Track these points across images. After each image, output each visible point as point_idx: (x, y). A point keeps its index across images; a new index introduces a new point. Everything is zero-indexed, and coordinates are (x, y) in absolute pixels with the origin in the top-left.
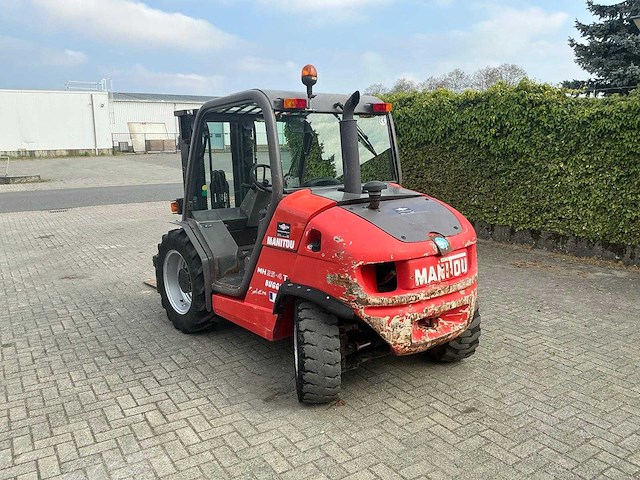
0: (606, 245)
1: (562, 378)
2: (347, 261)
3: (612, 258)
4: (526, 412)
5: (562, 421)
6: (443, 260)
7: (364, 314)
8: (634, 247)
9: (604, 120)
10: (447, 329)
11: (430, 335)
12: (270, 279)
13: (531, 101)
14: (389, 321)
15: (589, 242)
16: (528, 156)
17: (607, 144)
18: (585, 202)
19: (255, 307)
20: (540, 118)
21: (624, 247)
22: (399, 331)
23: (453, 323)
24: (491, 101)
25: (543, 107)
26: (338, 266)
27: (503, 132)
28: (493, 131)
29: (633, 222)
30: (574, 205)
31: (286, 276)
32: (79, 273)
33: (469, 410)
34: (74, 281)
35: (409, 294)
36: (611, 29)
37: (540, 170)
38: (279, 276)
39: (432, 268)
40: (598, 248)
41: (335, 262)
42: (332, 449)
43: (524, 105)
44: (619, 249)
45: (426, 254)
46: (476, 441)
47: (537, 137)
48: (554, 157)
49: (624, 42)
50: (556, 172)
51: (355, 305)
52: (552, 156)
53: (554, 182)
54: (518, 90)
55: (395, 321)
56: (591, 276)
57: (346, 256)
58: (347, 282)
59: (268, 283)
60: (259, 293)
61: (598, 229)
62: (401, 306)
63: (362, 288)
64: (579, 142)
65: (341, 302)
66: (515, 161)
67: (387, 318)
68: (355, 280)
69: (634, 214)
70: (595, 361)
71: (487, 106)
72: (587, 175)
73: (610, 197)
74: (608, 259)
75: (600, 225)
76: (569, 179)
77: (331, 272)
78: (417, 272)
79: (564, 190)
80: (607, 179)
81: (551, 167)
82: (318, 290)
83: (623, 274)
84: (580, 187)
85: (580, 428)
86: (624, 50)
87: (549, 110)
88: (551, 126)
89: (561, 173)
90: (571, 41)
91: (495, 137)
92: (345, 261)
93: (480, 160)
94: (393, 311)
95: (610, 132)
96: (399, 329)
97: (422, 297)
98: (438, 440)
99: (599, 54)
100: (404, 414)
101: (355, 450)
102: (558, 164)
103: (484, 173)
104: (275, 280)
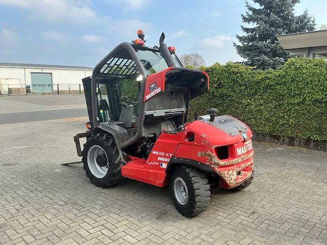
0: (271, 136)
1: (283, 195)
2: (209, 145)
3: (274, 142)
4: (277, 211)
5: (293, 213)
6: (246, 143)
7: (217, 170)
8: (284, 136)
9: (268, 80)
10: (245, 175)
11: (241, 178)
12: (161, 156)
13: (233, 72)
14: (228, 173)
15: (263, 135)
16: (232, 97)
17: (270, 91)
18: (260, 117)
19: (151, 171)
20: (238, 79)
21: (280, 136)
22: (231, 177)
23: (247, 172)
24: (214, 72)
25: (238, 75)
26: (204, 148)
27: (220, 86)
28: (215, 85)
29: (283, 125)
30: (255, 118)
31: (171, 155)
32: (11, 162)
33: (254, 213)
34: (12, 167)
35: (235, 160)
36: (252, 39)
37: (238, 103)
38: (167, 155)
39: (242, 147)
40: (268, 138)
41: (203, 146)
42: (203, 237)
43: (230, 74)
44: (277, 138)
45: (240, 141)
46: (264, 226)
47: (236, 88)
48: (244, 97)
49: (259, 45)
50: (246, 104)
51: (213, 166)
52: (244, 96)
53: (246, 108)
54: (226, 67)
55: (230, 172)
56: (267, 150)
57: (208, 143)
58: (209, 155)
59: (159, 159)
60: (154, 163)
61: (267, 129)
62: (232, 165)
63: (216, 158)
64: (256, 90)
65: (205, 165)
66: (226, 99)
67: (227, 171)
68: (214, 154)
69: (283, 122)
70: (292, 187)
71: (212, 74)
72: (261, 105)
73: (272, 114)
74: (272, 142)
75: (268, 127)
76: (252, 107)
77: (200, 151)
78: (238, 149)
79: (250, 112)
80: (270, 107)
81: (243, 102)
82: (193, 160)
83: (281, 149)
84: (258, 110)
85: (302, 215)
86: (259, 48)
87: (242, 76)
88: (243, 83)
89: (249, 104)
90: (234, 44)
91: (216, 88)
92: (208, 145)
93: (210, 99)
94: (229, 168)
95: (271, 86)
96: (232, 176)
97: (240, 161)
98: (248, 227)
99: (247, 50)
100: (226, 218)
101: (214, 236)
102: (247, 100)
103: (212, 104)
104: (165, 157)
